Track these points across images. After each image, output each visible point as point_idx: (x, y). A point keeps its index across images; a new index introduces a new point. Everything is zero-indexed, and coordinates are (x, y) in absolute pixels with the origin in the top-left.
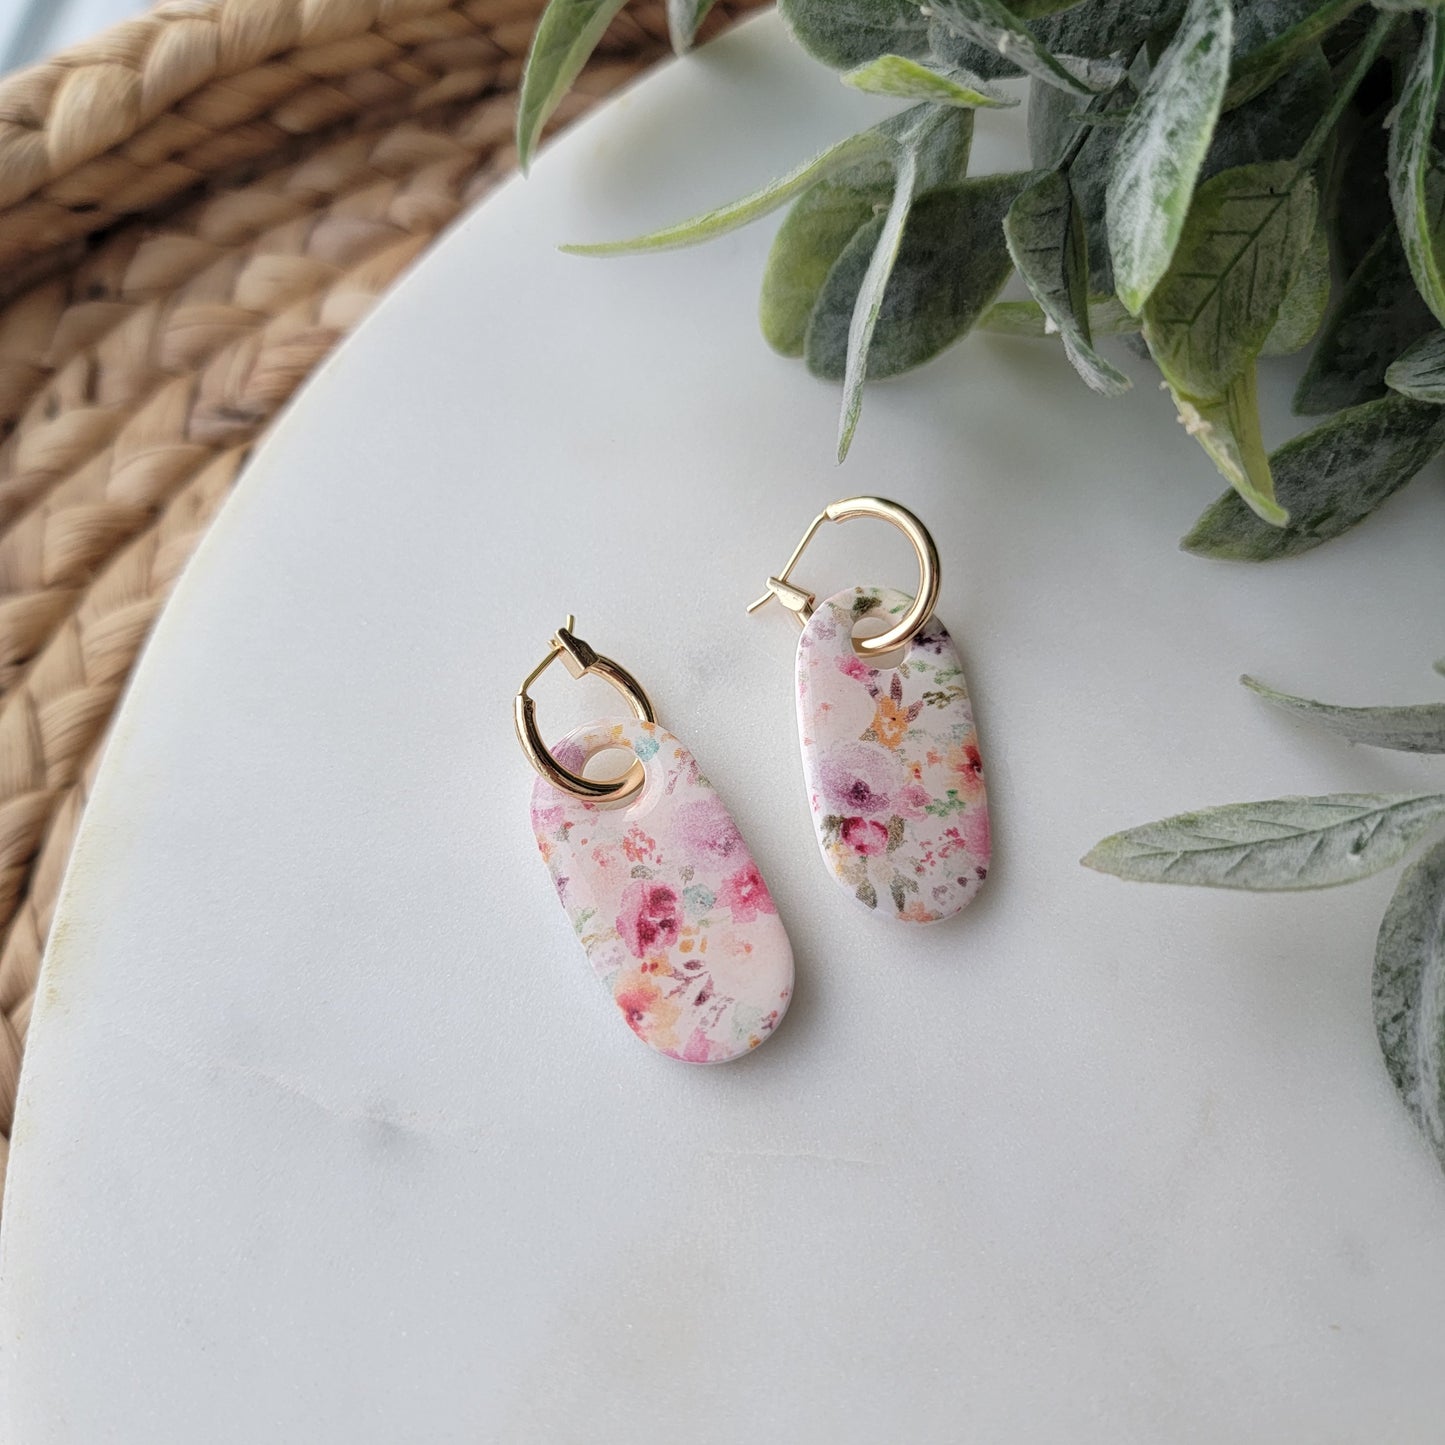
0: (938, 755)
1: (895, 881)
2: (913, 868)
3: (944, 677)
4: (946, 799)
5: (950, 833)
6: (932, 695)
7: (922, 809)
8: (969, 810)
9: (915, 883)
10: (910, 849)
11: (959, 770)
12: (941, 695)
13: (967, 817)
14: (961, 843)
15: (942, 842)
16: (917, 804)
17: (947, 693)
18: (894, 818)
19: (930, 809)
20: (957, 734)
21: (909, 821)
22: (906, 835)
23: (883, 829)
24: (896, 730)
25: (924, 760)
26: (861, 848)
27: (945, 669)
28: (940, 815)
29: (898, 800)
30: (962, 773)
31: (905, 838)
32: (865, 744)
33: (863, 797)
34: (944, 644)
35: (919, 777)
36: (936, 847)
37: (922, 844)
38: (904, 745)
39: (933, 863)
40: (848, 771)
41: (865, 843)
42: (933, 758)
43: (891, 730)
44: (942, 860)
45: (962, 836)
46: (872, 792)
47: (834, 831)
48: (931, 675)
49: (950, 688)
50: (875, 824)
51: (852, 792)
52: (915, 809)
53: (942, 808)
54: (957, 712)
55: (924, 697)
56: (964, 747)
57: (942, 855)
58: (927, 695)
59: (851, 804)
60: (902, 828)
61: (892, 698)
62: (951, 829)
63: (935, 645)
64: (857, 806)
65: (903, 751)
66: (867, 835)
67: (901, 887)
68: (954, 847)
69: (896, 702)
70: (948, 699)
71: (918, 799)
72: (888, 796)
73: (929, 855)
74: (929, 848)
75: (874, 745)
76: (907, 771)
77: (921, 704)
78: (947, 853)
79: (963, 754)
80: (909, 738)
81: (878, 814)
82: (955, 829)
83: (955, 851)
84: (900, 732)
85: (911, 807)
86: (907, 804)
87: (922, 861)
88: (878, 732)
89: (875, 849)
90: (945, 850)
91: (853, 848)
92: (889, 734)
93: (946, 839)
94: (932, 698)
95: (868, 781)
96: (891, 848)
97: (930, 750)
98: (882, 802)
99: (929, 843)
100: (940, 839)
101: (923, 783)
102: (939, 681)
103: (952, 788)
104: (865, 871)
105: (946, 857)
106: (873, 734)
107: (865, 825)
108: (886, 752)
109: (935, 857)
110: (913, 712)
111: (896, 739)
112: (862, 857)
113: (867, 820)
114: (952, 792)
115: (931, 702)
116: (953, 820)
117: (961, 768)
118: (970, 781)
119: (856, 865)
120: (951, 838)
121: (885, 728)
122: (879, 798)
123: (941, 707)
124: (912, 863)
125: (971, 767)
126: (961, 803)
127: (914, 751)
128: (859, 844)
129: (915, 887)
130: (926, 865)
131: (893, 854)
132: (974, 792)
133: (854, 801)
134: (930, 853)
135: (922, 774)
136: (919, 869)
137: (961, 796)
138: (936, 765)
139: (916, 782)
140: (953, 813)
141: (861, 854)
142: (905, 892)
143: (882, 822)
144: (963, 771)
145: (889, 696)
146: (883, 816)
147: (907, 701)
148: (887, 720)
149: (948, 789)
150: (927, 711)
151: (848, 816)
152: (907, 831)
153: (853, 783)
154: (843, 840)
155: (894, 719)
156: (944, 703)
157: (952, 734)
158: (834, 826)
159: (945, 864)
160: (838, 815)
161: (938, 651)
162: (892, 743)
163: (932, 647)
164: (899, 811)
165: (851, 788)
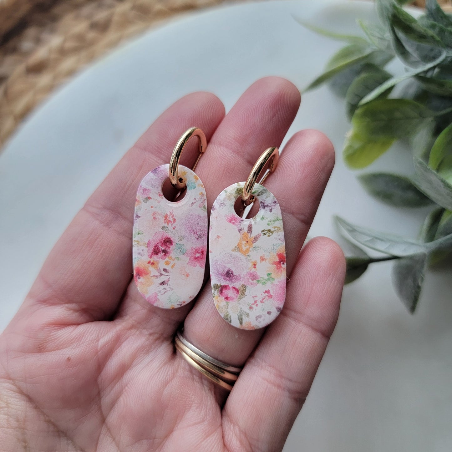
0: (265, 258)
1: (240, 313)
2: (248, 307)
3: (272, 222)
4: (266, 277)
5: (266, 292)
6: (266, 231)
7: (255, 281)
8: (276, 282)
9: (248, 314)
10: (248, 299)
11: (274, 264)
12: (269, 231)
13: (275, 285)
14: (270, 296)
15: (262, 296)
16: (253, 279)
17: (272, 230)
18: (242, 286)
19: (259, 281)
20: (275, 248)
21: (249, 287)
22: (247, 293)
23: (237, 290)
24: (248, 247)
25: (258, 260)
26: (227, 298)
27: (273, 219)
28: (263, 284)
29: (245, 277)
30: (275, 265)
31: (246, 294)
32: (234, 253)
33: (230, 276)
34: (274, 207)
35: (255, 267)
36: (259, 298)
37: (253, 297)
38: (250, 253)
39: (257, 305)
40: (225, 265)
41: (229, 296)
42: (262, 259)
43: (246, 246)
44: (261, 304)
45: (271, 293)
46: (234, 274)
47: (217, 291)
48: (266, 221)
49: (274, 227)
50: (234, 288)
51: (226, 274)
52: (252, 282)
53: (264, 281)
54: (276, 238)
55: (262, 232)
56: (277, 254)
57: (262, 302)
58: (264, 231)
59: (225, 279)
60: (245, 290)
61: (248, 232)
62: (267, 290)
63: (270, 208)
64: (227, 280)
65: (250, 256)
66: (230, 293)
67: (242, 315)
68: (267, 298)
69: (249, 234)
70: (272, 232)
71: (254, 277)
72: (241, 276)
73: (256, 302)
74: (256, 299)
75: (237, 254)
76: (250, 265)
77: (260, 235)
78: (264, 301)
79: (277, 257)
80: (253, 250)
81: (236, 283)
82: (269, 290)
83: (267, 300)
84: (249, 248)
85: (250, 281)
86: (248, 279)
87: (252, 304)
88: (240, 248)
89: (232, 299)
90: (263, 299)
91: (223, 298)
92: (244, 249)
93: (264, 295)
94: (265, 232)
95: (233, 269)
96: (240, 298)
97: (262, 255)
98: (238, 278)
99: (256, 296)
100: (261, 295)
101: (257, 270)
102: (269, 224)
103: (269, 272)
104: (228, 308)
105: (263, 302)
106: (238, 248)
107: (229, 289)
108: (242, 257)
109: (258, 303)
110: (256, 239)
111: (247, 251)
112: (227, 302)
113: (231, 286)
114: (269, 274)
115: (265, 234)
116: (268, 286)
117: (275, 263)
118: (278, 269)
119: (224, 305)
120: (266, 294)
121: (243, 246)
122: (237, 277)
123: (269, 236)
124: (248, 305)
125: (279, 263)
126: (272, 279)
127: (255, 256)
128: (226, 296)
129: (248, 315)
130: (254, 306)
131: (240, 301)
132: (279, 273)
133: (226, 278)
134: (256, 301)
135: (257, 266)
136: (251, 308)
137: (273, 276)
138: (264, 262)
139: (254, 270)
140: (269, 283)
141: (226, 301)
142: (244, 318)
143: (237, 287)
144: (275, 264)
145: (247, 232)
146: (237, 285)
147: (254, 234)
148: (244, 242)
149: (267, 273)
150: (263, 238)
151: (223, 284)
152: (247, 291)
153: (227, 270)
154: (220, 294)
155: (247, 242)
156: (271, 234)
157: (273, 248)
158: (217, 289)
159: (262, 305)
160: (219, 284)
161: (271, 211)
162: (245, 253)
163: (268, 209)
164: (245, 283)
165: (226, 272)
